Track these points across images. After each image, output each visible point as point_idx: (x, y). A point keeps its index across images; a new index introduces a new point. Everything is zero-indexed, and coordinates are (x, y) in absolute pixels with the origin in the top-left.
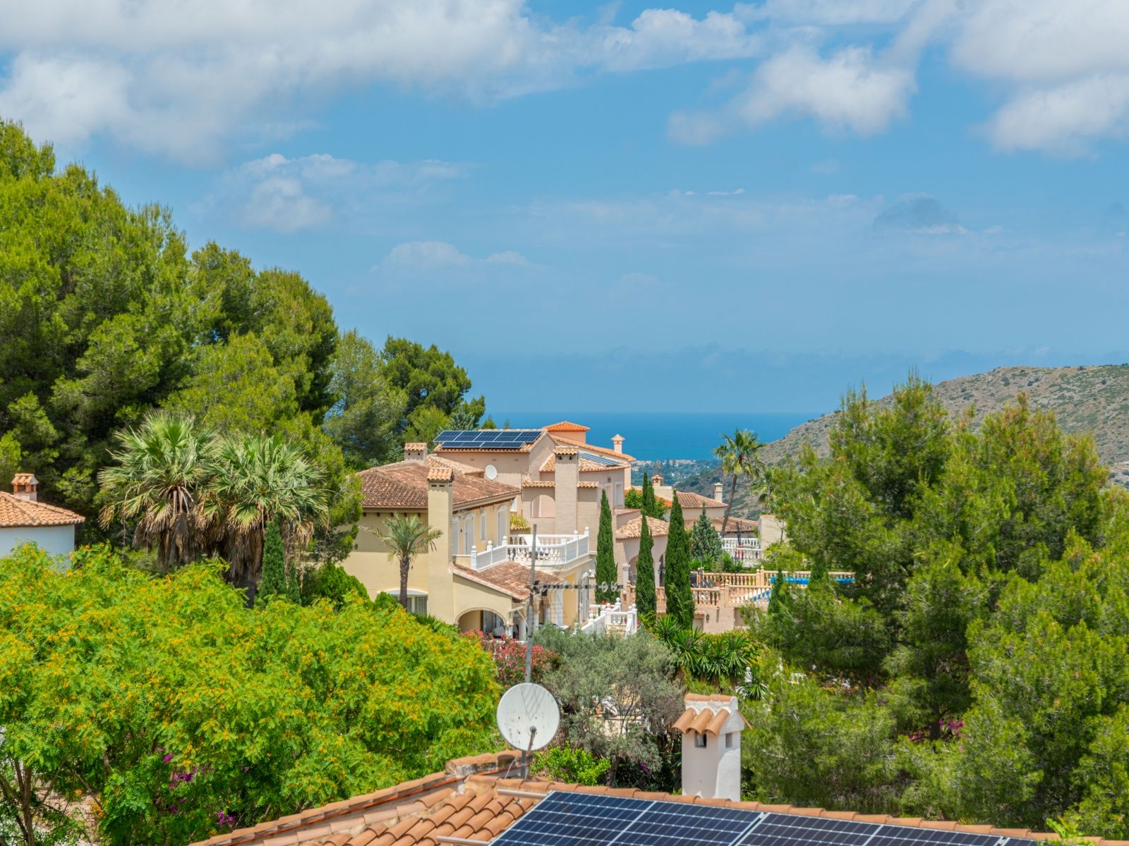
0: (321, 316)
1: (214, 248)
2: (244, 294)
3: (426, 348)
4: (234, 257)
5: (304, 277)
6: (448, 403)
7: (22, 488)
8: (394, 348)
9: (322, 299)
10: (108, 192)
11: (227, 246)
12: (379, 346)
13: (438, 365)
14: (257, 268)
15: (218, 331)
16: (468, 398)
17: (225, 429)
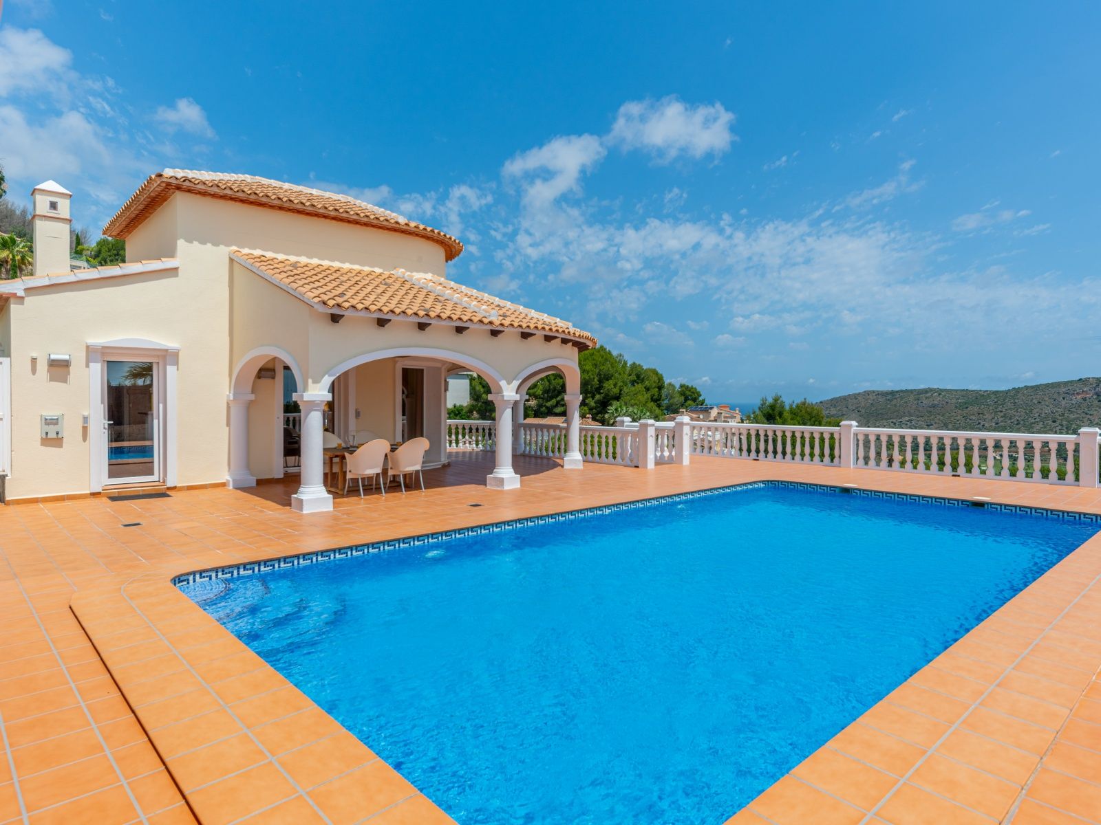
0: (660, 379)
1: (634, 363)
2: (641, 374)
3: (690, 386)
4: (639, 365)
5: (657, 369)
6: (695, 400)
7: (588, 418)
8: (682, 386)
9: (661, 375)
10: (609, 351)
11: (637, 363)
12: (677, 386)
13: (692, 390)
14: (645, 368)
15: (633, 383)
16: (701, 399)
17: (632, 406)
